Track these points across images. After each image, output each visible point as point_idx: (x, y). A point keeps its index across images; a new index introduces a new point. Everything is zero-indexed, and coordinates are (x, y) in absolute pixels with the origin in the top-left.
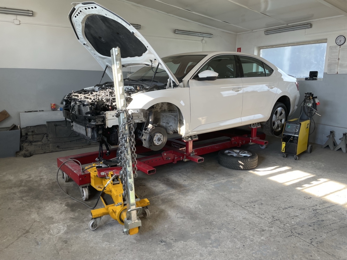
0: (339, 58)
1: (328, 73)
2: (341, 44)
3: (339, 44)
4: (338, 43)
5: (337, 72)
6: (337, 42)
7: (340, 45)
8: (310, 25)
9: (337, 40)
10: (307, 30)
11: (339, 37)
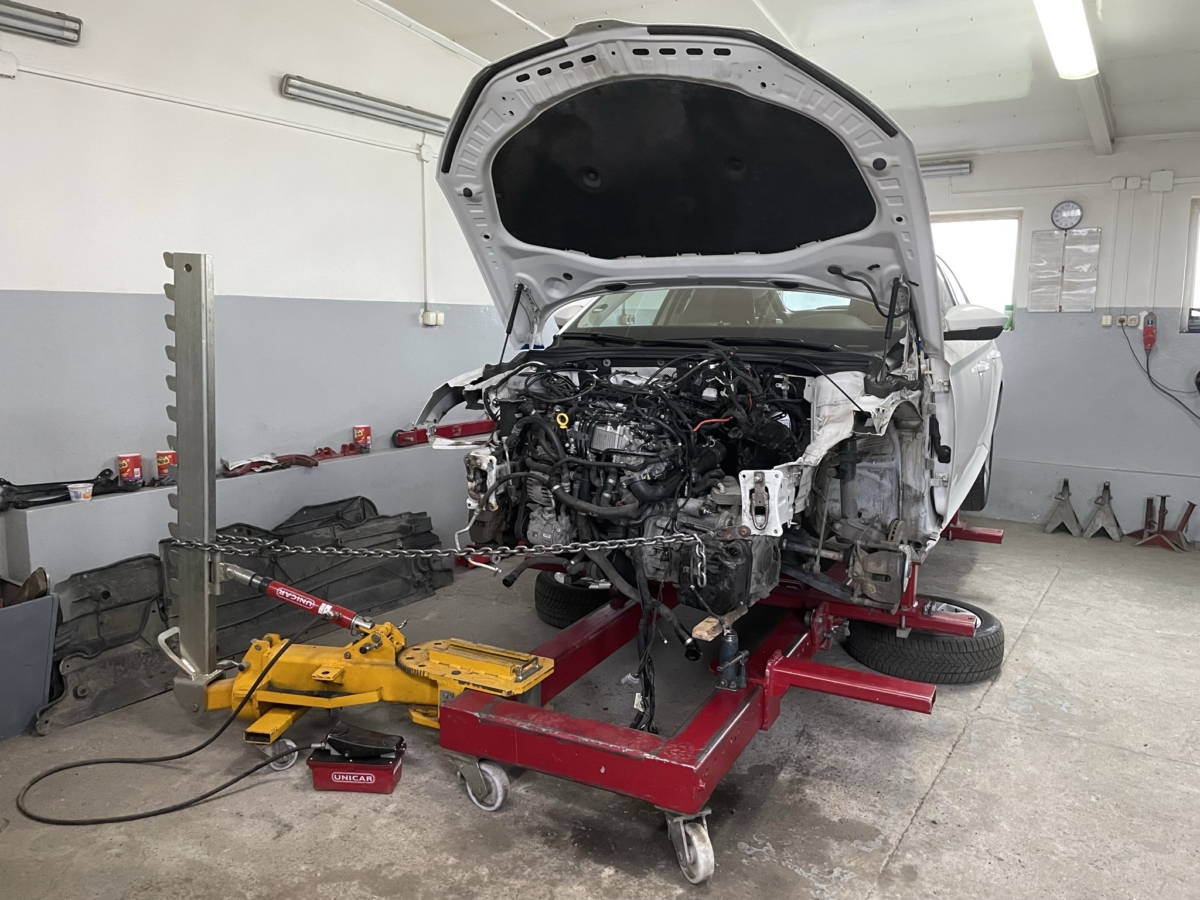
0: (1063, 267)
1: (1032, 308)
2: (1069, 226)
3: (1063, 227)
4: (1058, 224)
5: (1060, 307)
6: (1055, 219)
7: (1066, 230)
8: (967, 165)
9: (1055, 213)
10: (956, 180)
11: (1064, 205)
